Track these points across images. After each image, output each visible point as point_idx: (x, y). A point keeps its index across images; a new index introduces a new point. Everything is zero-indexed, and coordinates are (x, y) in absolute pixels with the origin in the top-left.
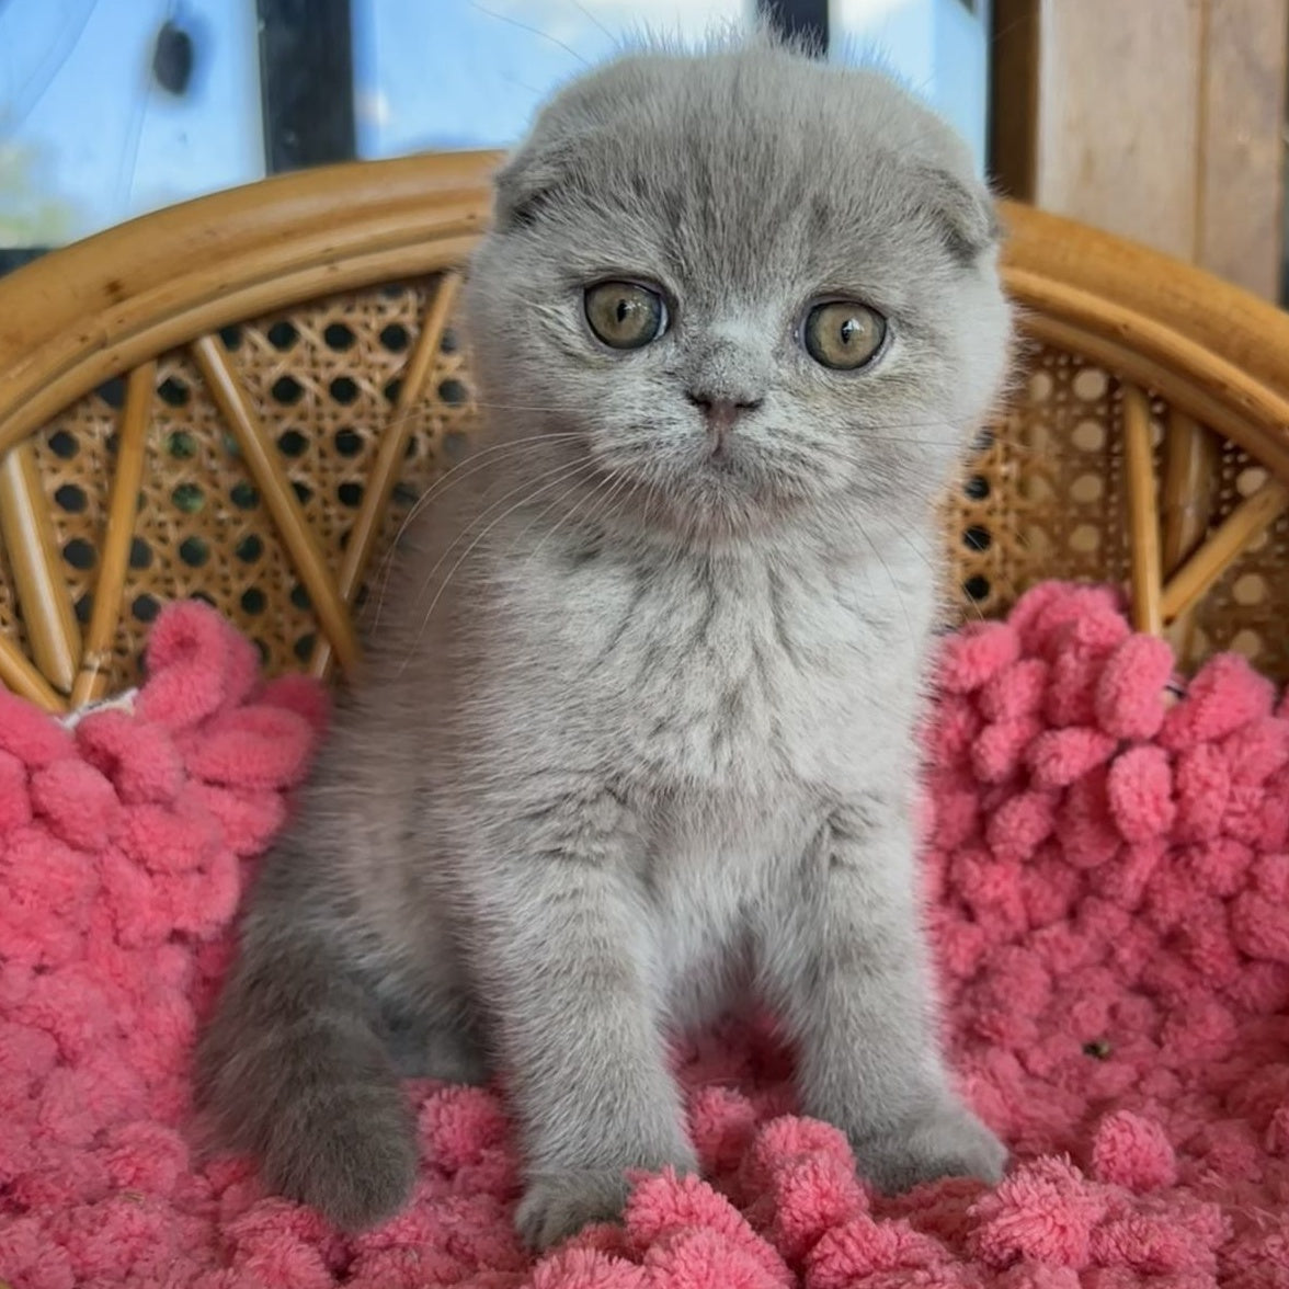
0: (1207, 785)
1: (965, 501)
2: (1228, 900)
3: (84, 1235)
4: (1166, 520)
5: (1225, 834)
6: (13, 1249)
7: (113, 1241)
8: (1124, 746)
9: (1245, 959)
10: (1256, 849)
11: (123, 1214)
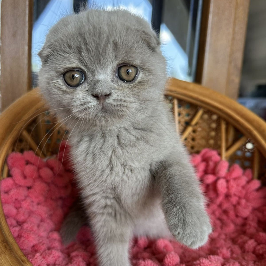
0: (232, 186)
1: (192, 134)
2: (235, 206)
3: (48, 256)
4: (227, 140)
5: (235, 195)
6: (37, 261)
7: (52, 257)
8: (218, 179)
9: (237, 216)
10: (240, 198)
11: (55, 252)
